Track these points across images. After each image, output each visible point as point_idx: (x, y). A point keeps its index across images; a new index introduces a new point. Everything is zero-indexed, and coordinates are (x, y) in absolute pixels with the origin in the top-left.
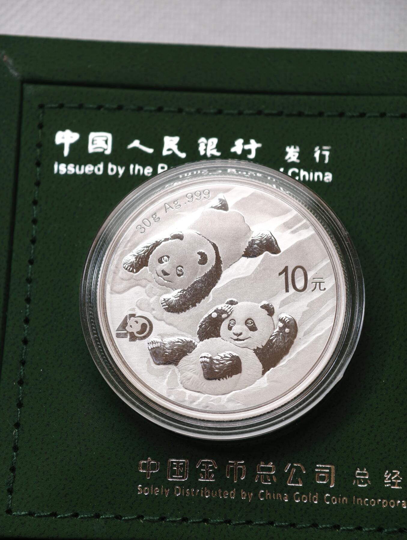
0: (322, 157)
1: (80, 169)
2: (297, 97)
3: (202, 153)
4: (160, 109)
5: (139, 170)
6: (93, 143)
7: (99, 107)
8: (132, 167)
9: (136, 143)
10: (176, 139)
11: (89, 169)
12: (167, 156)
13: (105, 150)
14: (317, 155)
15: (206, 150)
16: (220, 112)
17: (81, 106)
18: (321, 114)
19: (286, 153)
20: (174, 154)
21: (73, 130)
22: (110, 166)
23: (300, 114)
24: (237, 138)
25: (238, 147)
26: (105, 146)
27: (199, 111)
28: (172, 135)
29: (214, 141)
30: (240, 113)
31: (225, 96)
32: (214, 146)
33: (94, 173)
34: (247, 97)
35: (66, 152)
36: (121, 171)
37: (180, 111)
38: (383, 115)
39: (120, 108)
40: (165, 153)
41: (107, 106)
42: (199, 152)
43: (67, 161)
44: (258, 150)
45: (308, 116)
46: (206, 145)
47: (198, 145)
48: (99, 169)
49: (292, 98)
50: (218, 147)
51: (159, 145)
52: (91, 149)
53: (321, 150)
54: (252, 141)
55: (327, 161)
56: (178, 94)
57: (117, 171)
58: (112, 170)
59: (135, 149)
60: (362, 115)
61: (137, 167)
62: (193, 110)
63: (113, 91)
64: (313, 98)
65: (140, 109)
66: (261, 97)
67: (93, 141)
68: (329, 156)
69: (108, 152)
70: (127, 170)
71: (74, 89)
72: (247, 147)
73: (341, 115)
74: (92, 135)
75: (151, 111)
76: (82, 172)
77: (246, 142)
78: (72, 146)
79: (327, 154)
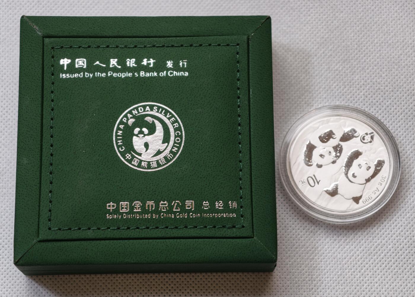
0: (183, 65)
1: (72, 76)
2: (171, 38)
3: (128, 65)
4: (108, 47)
5: (99, 75)
6: (78, 64)
7: (80, 47)
8: (96, 73)
9: (98, 63)
10: (116, 60)
11: (76, 75)
12: (112, 68)
13: (83, 66)
14: (181, 64)
15: (130, 64)
16: (136, 47)
17: (71, 47)
18: (182, 46)
19: (167, 64)
20: (115, 66)
21: (68, 58)
22: (86, 73)
23: (173, 46)
24: (144, 58)
25: (145, 62)
26: (83, 65)
27: (126, 47)
28: (114, 58)
29: (134, 60)
30: (145, 47)
31: (137, 39)
32: (134, 62)
33: (79, 77)
34: (148, 39)
35: (65, 68)
36: (91, 76)
37: (117, 47)
38: (210, 45)
39: (89, 47)
40: (111, 66)
41: (83, 46)
42: (127, 65)
43: (66, 72)
44: (154, 63)
45: (176, 46)
46: (130, 62)
47: (126, 62)
48: (81, 76)
49: (168, 39)
50: (136, 63)
51: (108, 63)
52: (77, 66)
53: (183, 62)
54: (151, 59)
55: (185, 67)
56: (116, 39)
57: (90, 75)
58: (87, 75)
59: (97, 64)
60: (201, 45)
61: (99, 73)
62: (123, 46)
63: (86, 39)
64: (178, 38)
65: (99, 47)
66: (154, 39)
67: (78, 62)
68: (187, 65)
69: (85, 67)
70: (94, 75)
71: (68, 39)
72: (149, 62)
73: (191, 46)
74: (77, 60)
75: (104, 47)
76: (73, 77)
77: (148, 60)
78: (68, 65)
79: (185, 63)
